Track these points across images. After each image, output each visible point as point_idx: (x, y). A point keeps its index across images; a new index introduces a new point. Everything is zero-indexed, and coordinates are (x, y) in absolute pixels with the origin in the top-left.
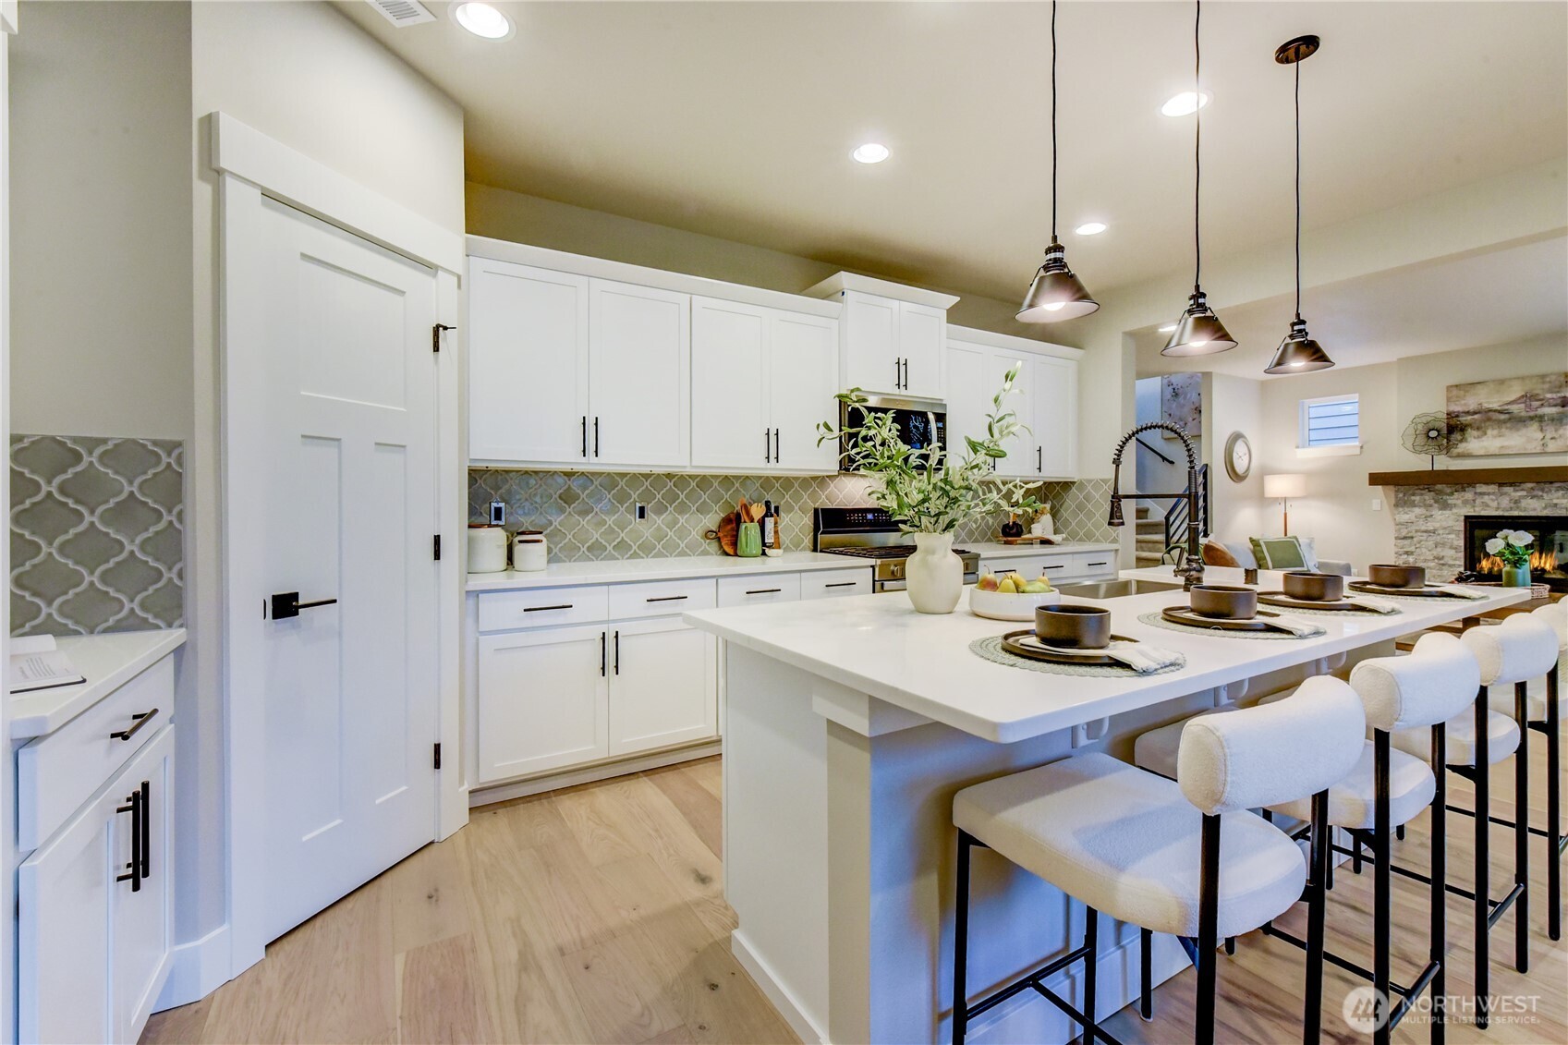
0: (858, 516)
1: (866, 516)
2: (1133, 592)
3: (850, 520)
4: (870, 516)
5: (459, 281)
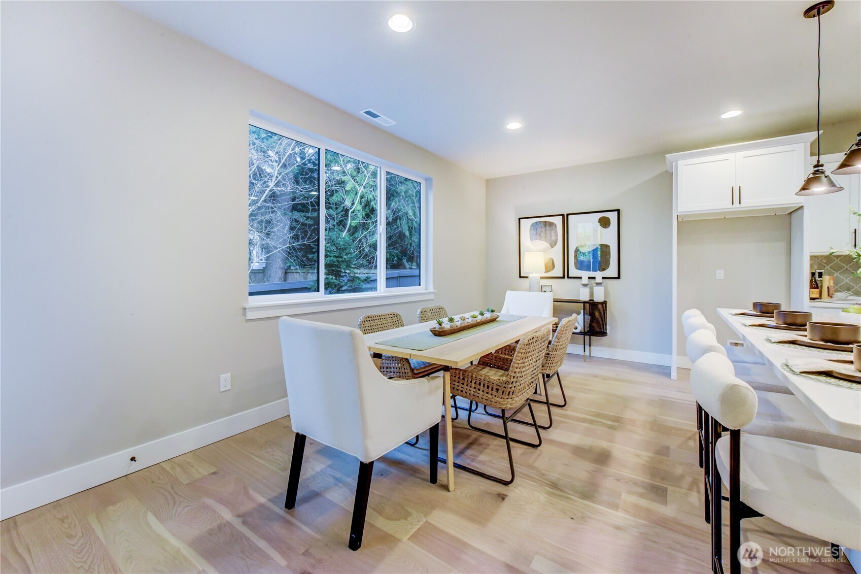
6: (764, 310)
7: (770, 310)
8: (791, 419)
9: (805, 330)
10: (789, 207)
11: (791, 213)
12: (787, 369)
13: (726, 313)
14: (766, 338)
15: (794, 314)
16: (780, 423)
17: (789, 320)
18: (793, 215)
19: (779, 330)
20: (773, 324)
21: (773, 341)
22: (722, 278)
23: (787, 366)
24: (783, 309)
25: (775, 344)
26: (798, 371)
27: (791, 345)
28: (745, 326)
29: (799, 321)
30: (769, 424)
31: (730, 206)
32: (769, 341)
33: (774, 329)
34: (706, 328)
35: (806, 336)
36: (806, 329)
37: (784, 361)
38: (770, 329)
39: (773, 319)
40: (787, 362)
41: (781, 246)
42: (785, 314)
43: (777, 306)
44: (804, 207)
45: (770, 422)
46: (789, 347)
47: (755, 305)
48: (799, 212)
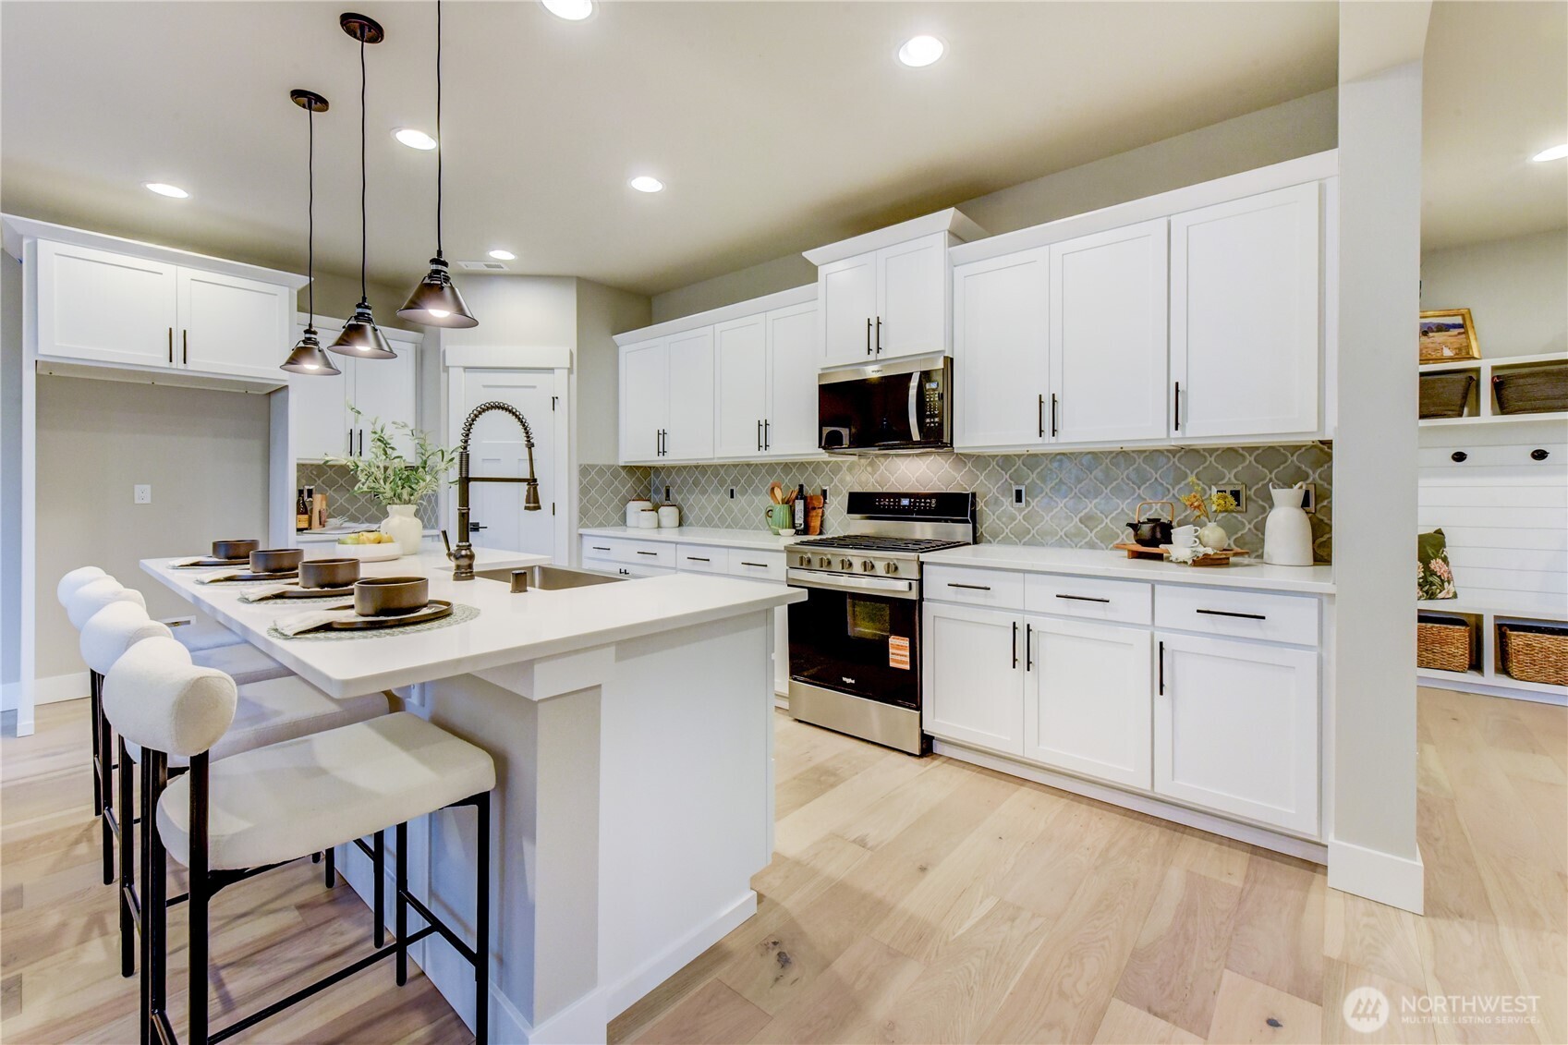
0: (890, 501)
1: (899, 501)
2: (537, 570)
3: (880, 505)
4: (905, 502)
5: (570, 370)
6: (232, 552)
7: (242, 551)
8: (277, 713)
9: (297, 576)
10: (268, 384)
11: (270, 393)
12: (276, 634)
13: (161, 567)
14: (239, 596)
15: (279, 554)
16: (264, 725)
17: (273, 565)
18: (273, 397)
19: (258, 582)
20: (248, 573)
21: (251, 599)
22: (148, 500)
23: (276, 630)
24: (261, 548)
25: (255, 604)
26: (290, 633)
27: (278, 601)
28: (203, 583)
29: (286, 563)
30: (247, 732)
31: (166, 363)
32: (246, 600)
33: (251, 582)
34: (127, 598)
35: (297, 584)
36: (298, 574)
37: (272, 625)
38: (243, 583)
39: (248, 566)
40: (275, 625)
41: (256, 446)
42: (267, 555)
43: (253, 544)
44: (290, 388)
45: (248, 729)
46: (276, 603)
47: (216, 546)
48: (280, 395)
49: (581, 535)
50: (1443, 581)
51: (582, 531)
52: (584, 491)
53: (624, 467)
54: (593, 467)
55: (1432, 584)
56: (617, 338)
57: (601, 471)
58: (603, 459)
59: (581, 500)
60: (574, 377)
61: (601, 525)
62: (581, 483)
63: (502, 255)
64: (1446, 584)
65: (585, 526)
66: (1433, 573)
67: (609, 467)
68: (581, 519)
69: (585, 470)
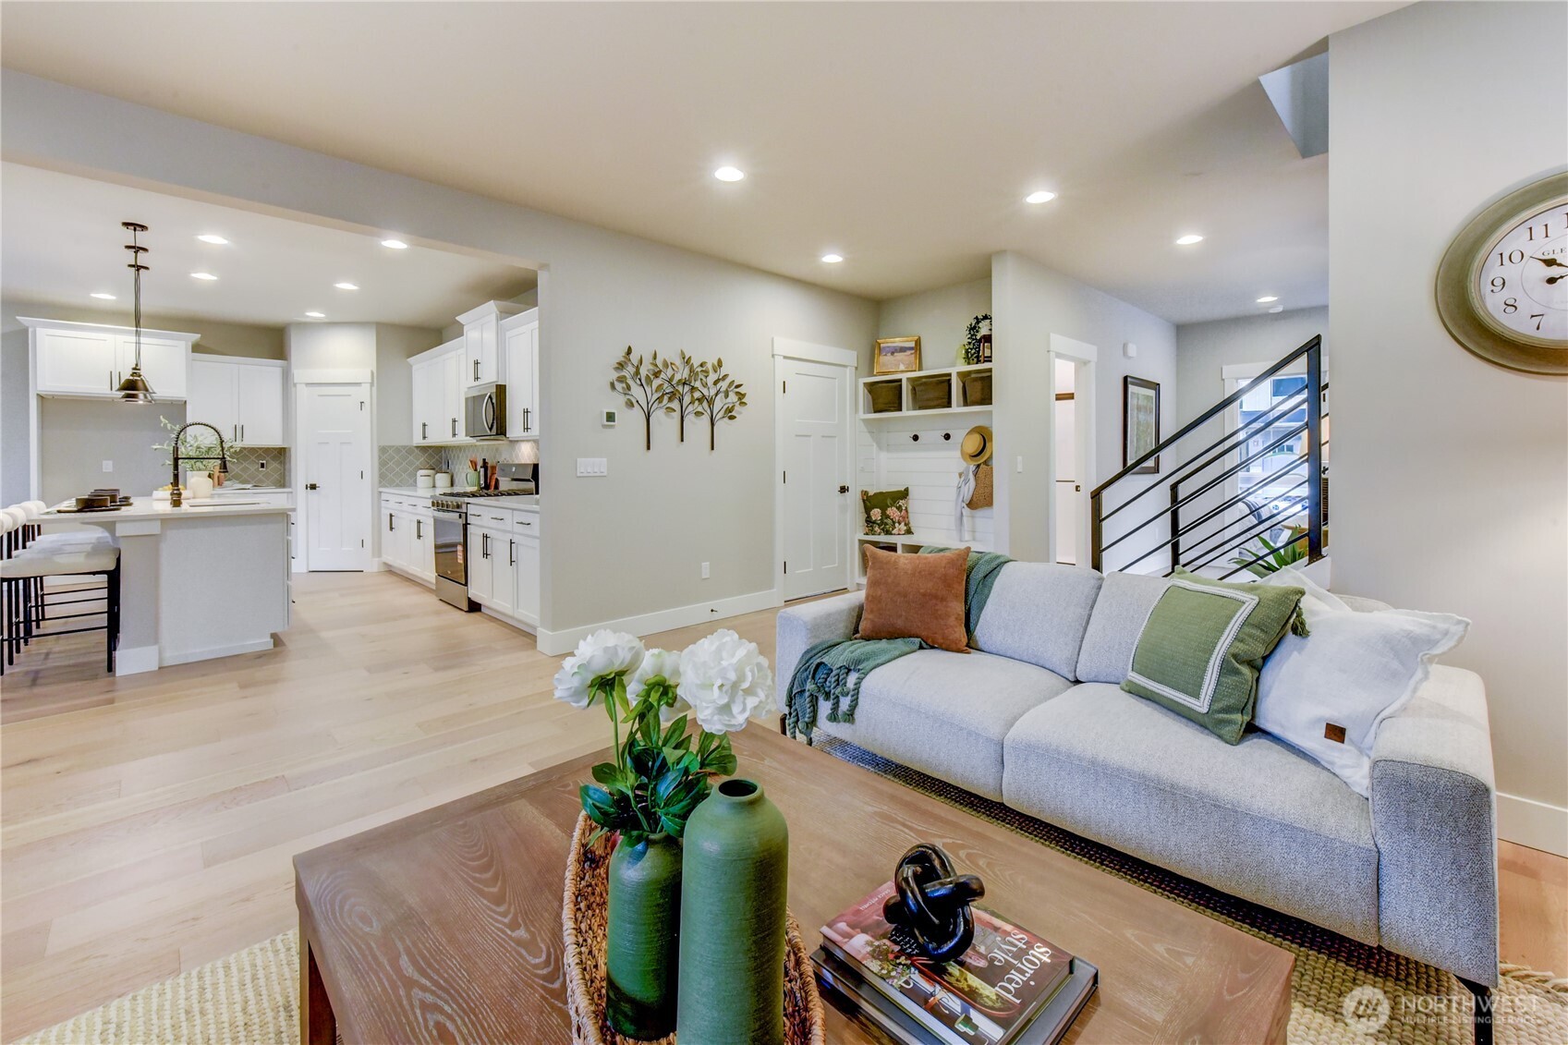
5: (372, 384)
31: (109, 392)
49: (381, 492)
50: (894, 523)
51: (381, 489)
52: (382, 464)
53: (417, 447)
54: (391, 447)
55: (886, 524)
56: (411, 360)
57: (398, 450)
58: (399, 440)
59: (380, 469)
60: (375, 388)
61: (398, 485)
62: (380, 458)
63: (315, 315)
64: (897, 525)
65: (384, 486)
66: (888, 517)
67: (404, 447)
68: (380, 482)
69: (383, 450)
